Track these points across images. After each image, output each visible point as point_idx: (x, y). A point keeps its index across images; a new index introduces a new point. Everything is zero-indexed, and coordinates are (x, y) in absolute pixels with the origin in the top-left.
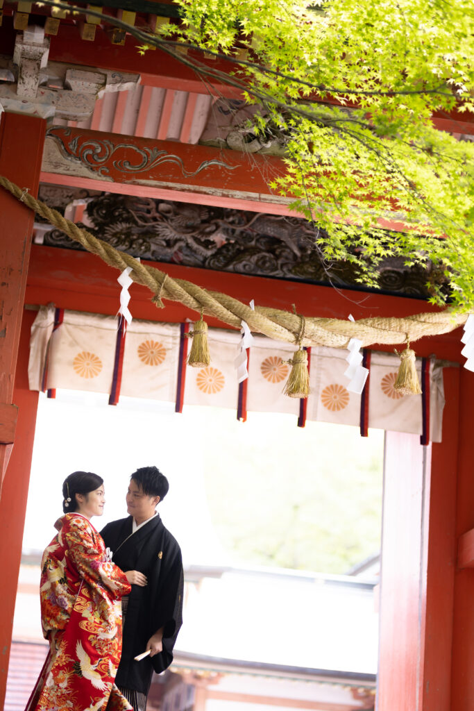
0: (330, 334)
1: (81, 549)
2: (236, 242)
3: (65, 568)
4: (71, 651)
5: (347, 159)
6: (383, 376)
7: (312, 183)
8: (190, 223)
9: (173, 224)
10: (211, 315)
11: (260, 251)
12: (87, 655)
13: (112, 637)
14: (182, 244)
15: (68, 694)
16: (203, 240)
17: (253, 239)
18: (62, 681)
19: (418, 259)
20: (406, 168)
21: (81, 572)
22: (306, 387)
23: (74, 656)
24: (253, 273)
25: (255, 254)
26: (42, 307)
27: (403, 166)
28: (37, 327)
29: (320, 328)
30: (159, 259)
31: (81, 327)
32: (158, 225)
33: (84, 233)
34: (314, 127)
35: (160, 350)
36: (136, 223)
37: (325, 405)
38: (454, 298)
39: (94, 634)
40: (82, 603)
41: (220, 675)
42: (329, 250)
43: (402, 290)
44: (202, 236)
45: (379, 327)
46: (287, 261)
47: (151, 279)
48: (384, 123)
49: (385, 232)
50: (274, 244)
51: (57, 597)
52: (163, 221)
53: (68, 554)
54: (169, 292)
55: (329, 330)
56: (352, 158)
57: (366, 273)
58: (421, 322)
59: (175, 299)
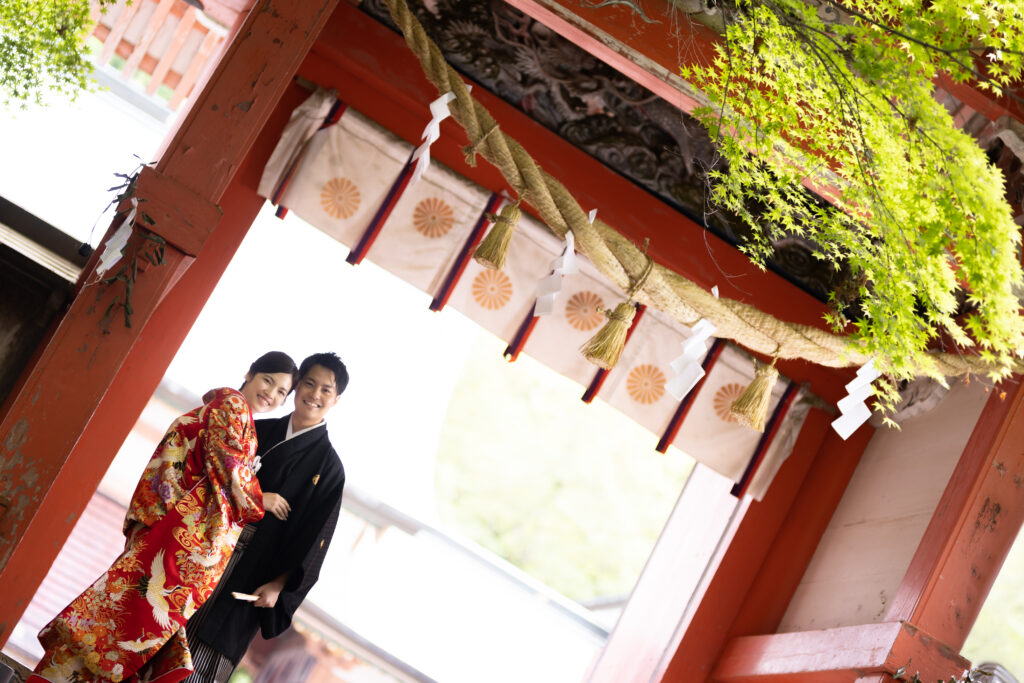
0: (677, 301)
1: (222, 434)
2: (615, 118)
3: (189, 450)
4: (146, 559)
5: (798, 81)
6: (725, 383)
7: (739, 92)
8: (565, 65)
9: (543, 57)
10: (531, 205)
11: (641, 143)
12: (164, 574)
13: (208, 565)
14: (542, 89)
15: (116, 612)
16: (572, 95)
17: (639, 123)
18: (116, 591)
19: (833, 255)
20: (871, 128)
21: (209, 465)
22: (613, 357)
23: (147, 566)
24: (619, 168)
25: (632, 145)
26: (319, 89)
27: (868, 124)
28: (303, 113)
29: (668, 287)
30: (503, 94)
31: (357, 140)
32: (522, 49)
33: (413, 20)
34: (775, 19)
35: (447, 219)
36: (493, 33)
37: (629, 388)
38: (858, 329)
39: (186, 551)
40: (191, 504)
41: (356, 660)
42: (721, 190)
43: (805, 280)
44: (573, 91)
45: (748, 319)
46: (670, 173)
47: (474, 122)
48: (869, 57)
49: (805, 200)
50: (664, 142)
51: (162, 482)
52: (531, 46)
53: (203, 435)
54: (491, 148)
55: (679, 294)
56: (807, 83)
57: (756, 242)
58: (805, 337)
59: (494, 161)
